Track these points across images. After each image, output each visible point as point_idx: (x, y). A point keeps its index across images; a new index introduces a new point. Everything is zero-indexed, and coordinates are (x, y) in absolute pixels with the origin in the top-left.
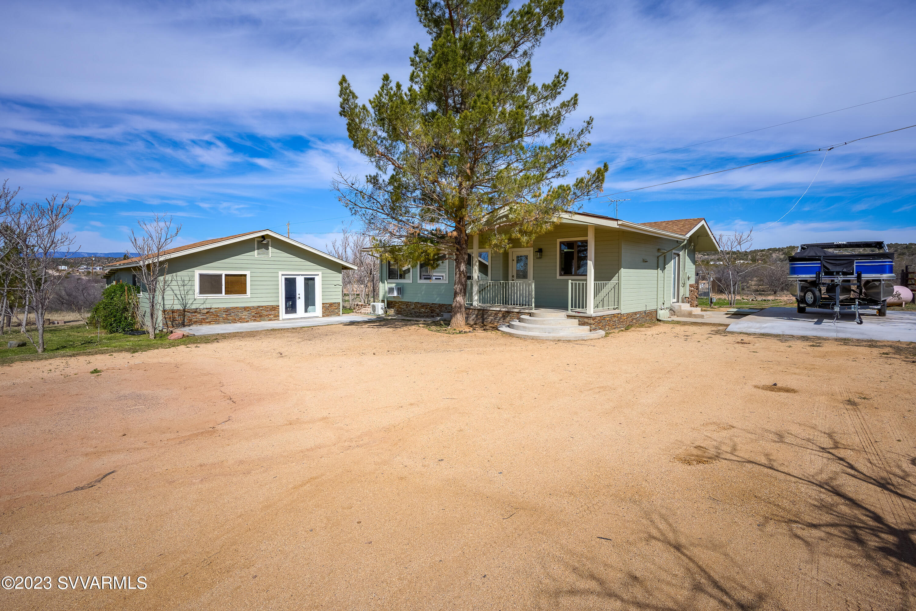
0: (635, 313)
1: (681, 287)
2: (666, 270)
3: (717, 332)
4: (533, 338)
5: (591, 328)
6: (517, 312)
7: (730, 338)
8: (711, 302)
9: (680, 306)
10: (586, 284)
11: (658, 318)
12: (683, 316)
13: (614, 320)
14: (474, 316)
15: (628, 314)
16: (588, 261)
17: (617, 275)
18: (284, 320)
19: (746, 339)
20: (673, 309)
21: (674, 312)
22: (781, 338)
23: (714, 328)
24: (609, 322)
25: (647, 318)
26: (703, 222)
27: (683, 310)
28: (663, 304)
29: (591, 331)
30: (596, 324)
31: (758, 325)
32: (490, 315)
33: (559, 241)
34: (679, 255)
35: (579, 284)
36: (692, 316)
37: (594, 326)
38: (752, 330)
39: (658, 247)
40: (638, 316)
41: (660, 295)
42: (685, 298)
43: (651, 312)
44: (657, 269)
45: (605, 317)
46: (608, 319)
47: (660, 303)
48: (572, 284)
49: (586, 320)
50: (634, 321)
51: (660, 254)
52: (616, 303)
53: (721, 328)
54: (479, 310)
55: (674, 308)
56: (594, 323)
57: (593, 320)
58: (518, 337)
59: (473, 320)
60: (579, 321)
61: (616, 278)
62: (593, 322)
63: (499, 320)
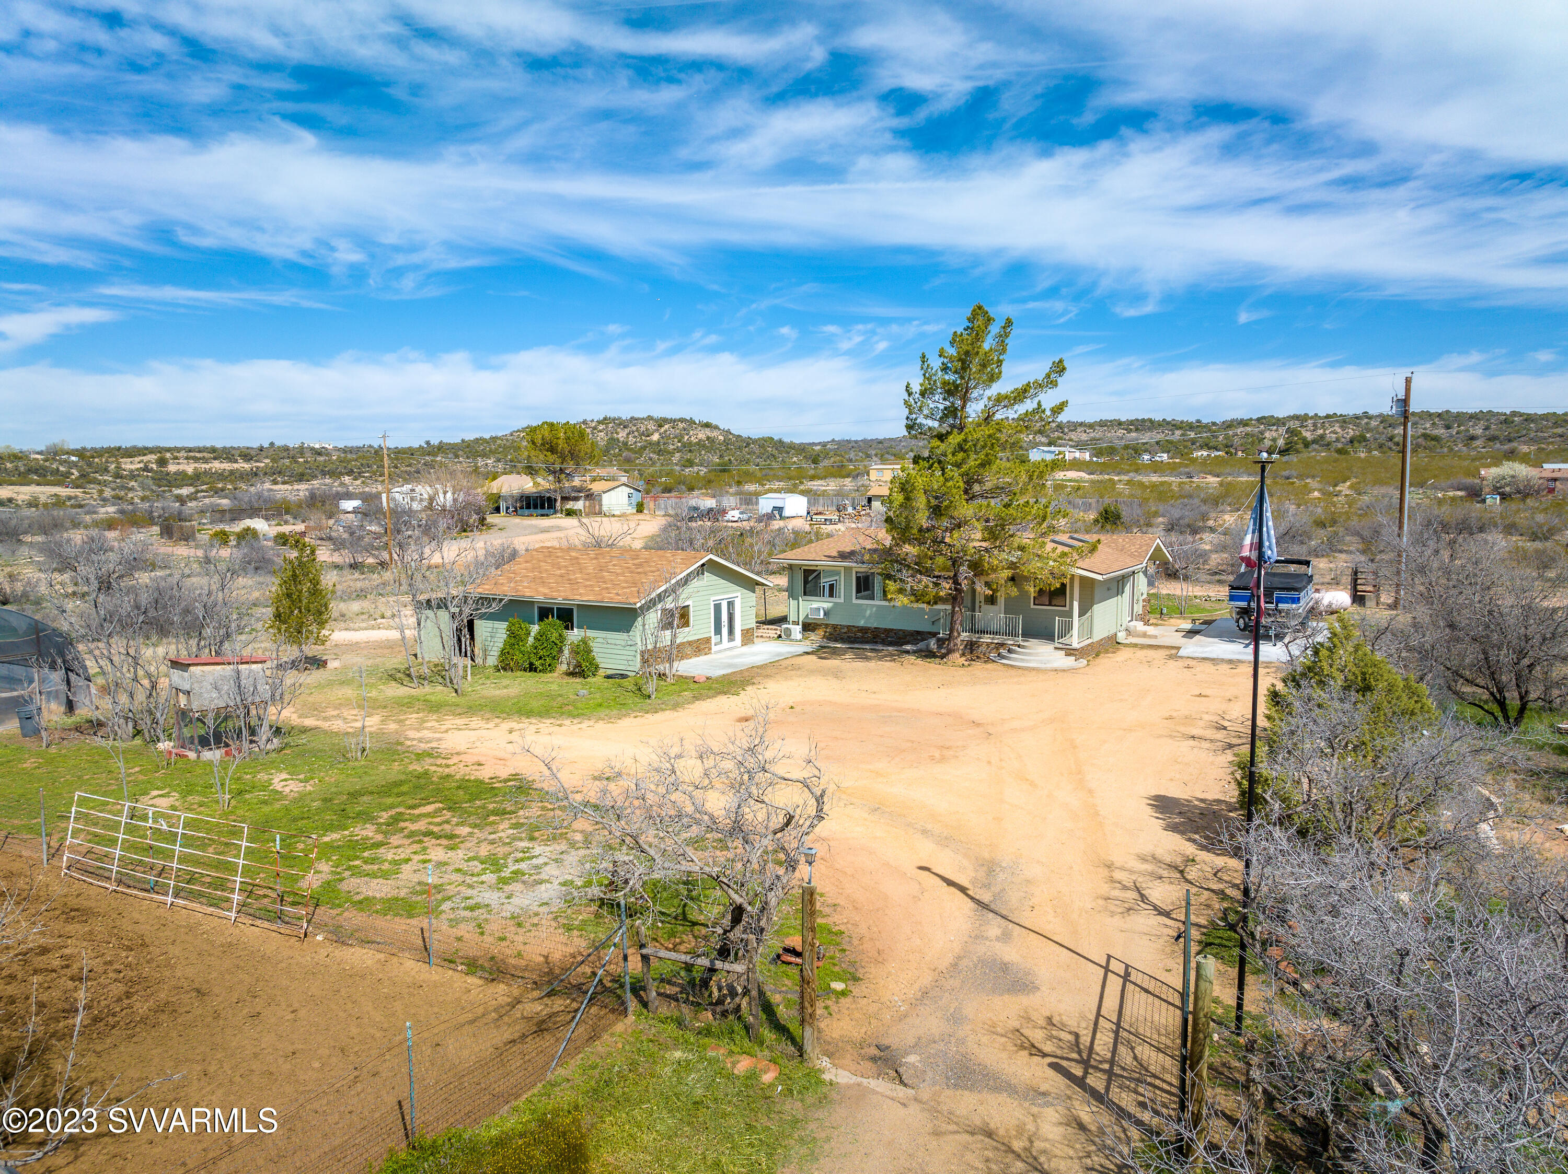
0: (1102, 640)
1: (1135, 606)
2: (1124, 594)
3: (1171, 657)
4: (1034, 669)
6: (1003, 643)
7: (1180, 663)
9: (1136, 628)
11: (1117, 641)
12: (1138, 636)
13: (1090, 648)
15: (1098, 642)
17: (1093, 609)
18: (716, 652)
19: (1192, 663)
20: (1129, 628)
21: (1130, 632)
22: (1214, 661)
23: (1168, 652)
24: (1086, 652)
25: (1111, 643)
27: (1138, 630)
28: (1121, 626)
29: (1076, 660)
30: (1079, 654)
31: (1200, 649)
32: (980, 646)
35: (1065, 621)
36: (1149, 635)
37: (1078, 656)
38: (1197, 655)
40: (1105, 642)
41: (1119, 618)
42: (1138, 615)
43: (1113, 636)
44: (1117, 596)
46: (1085, 649)
47: (1119, 626)
48: (1059, 620)
49: (1071, 651)
50: (1102, 647)
51: (1119, 579)
52: (1091, 633)
53: (1174, 652)
58: (1019, 668)
60: (1066, 652)
61: (1090, 612)
62: (1077, 652)
63: (990, 651)
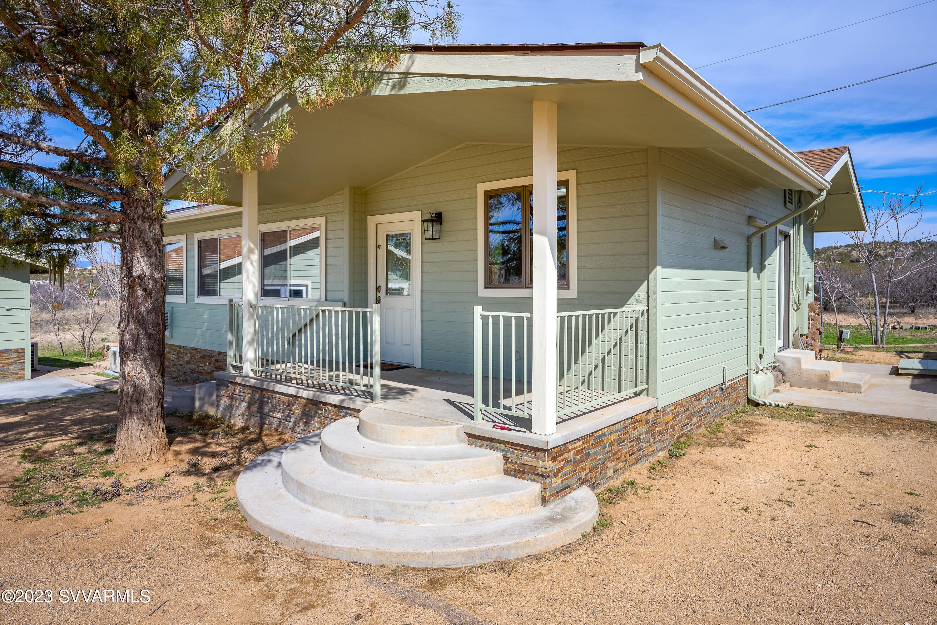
0: (697, 397)
1: (792, 312)
2: (765, 272)
5: (545, 490)
6: (335, 406)
8: (841, 339)
9: (798, 361)
10: (530, 320)
11: (752, 396)
12: (807, 384)
13: (634, 433)
14: (244, 405)
15: (676, 405)
16: (536, 237)
17: (643, 287)
20: (781, 367)
21: (783, 374)
24: (616, 448)
25: (727, 403)
26: (845, 158)
27: (807, 370)
28: (761, 356)
29: (544, 501)
30: (567, 469)
32: (274, 409)
33: (482, 188)
34: (787, 236)
35: (507, 320)
36: (830, 387)
37: (557, 482)
39: (748, 212)
40: (704, 401)
41: (754, 337)
42: (802, 336)
43: (735, 384)
44: (748, 270)
45: (604, 435)
46: (613, 437)
47: (754, 357)
48: (485, 319)
49: (528, 459)
50: (695, 420)
51: (752, 230)
52: (642, 374)
54: (253, 388)
55: (783, 364)
56: (559, 470)
57: (554, 459)
59: (243, 415)
60: (505, 458)
61: (639, 295)
62: (556, 465)
63: (295, 424)
